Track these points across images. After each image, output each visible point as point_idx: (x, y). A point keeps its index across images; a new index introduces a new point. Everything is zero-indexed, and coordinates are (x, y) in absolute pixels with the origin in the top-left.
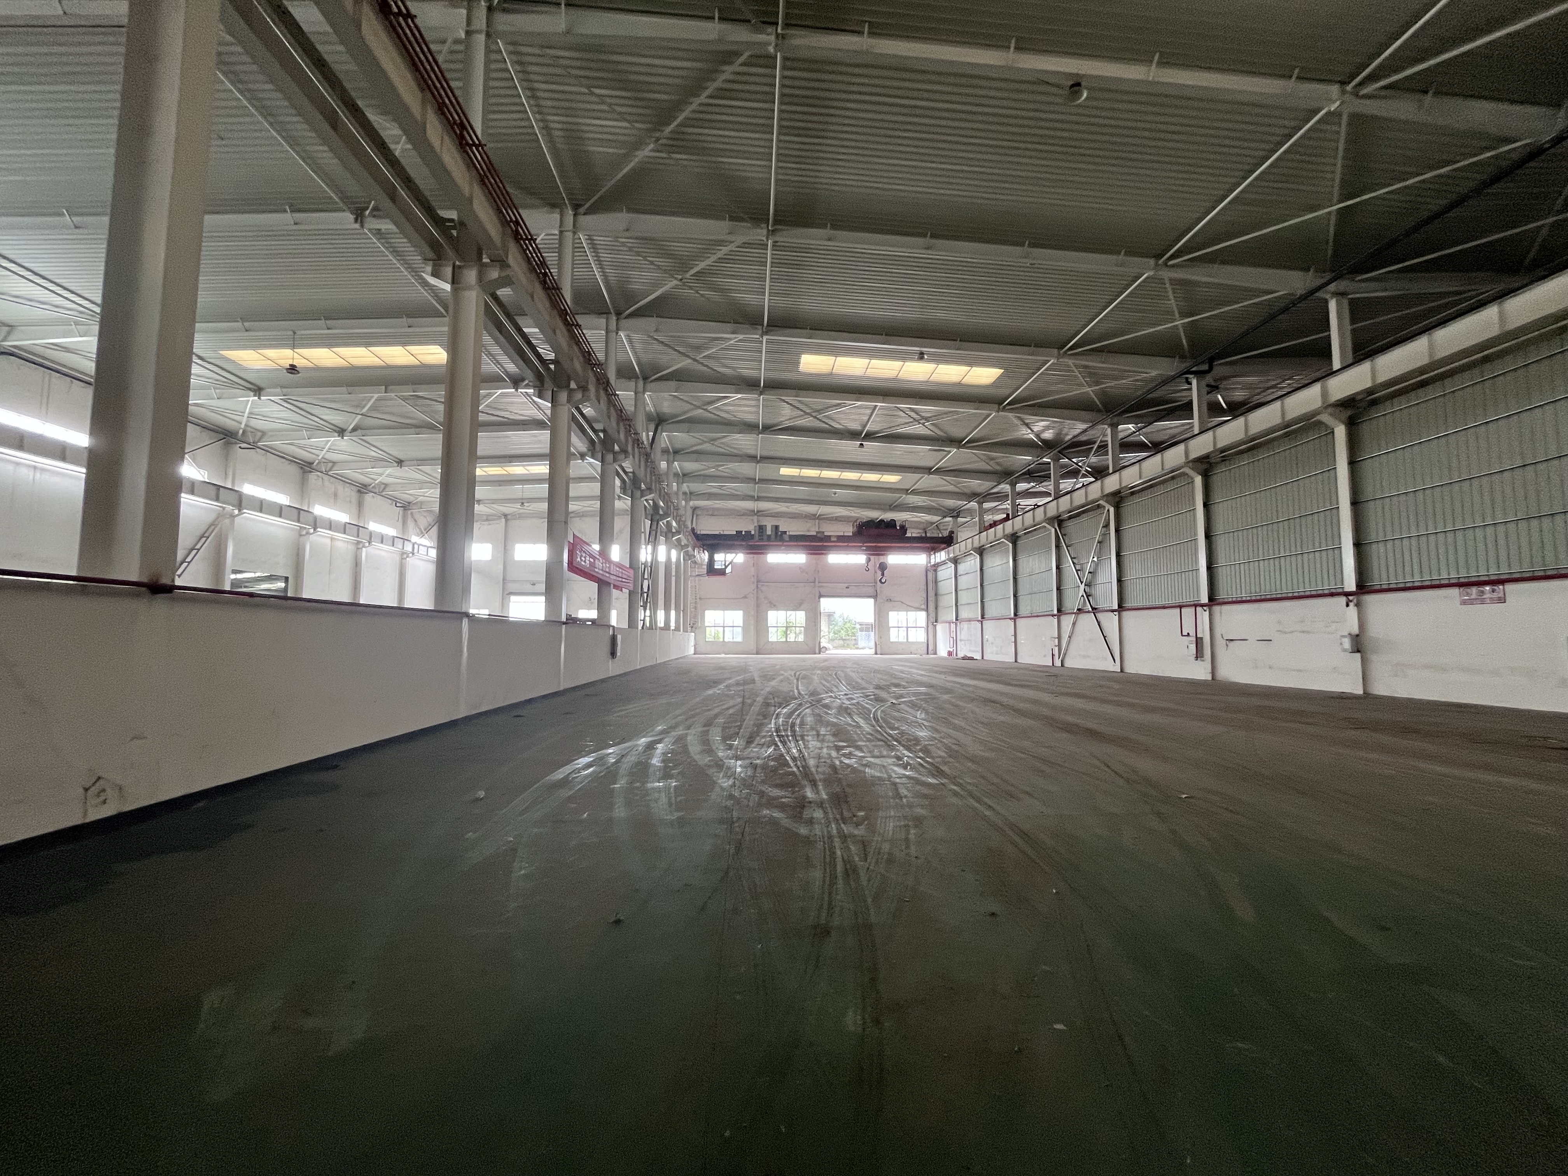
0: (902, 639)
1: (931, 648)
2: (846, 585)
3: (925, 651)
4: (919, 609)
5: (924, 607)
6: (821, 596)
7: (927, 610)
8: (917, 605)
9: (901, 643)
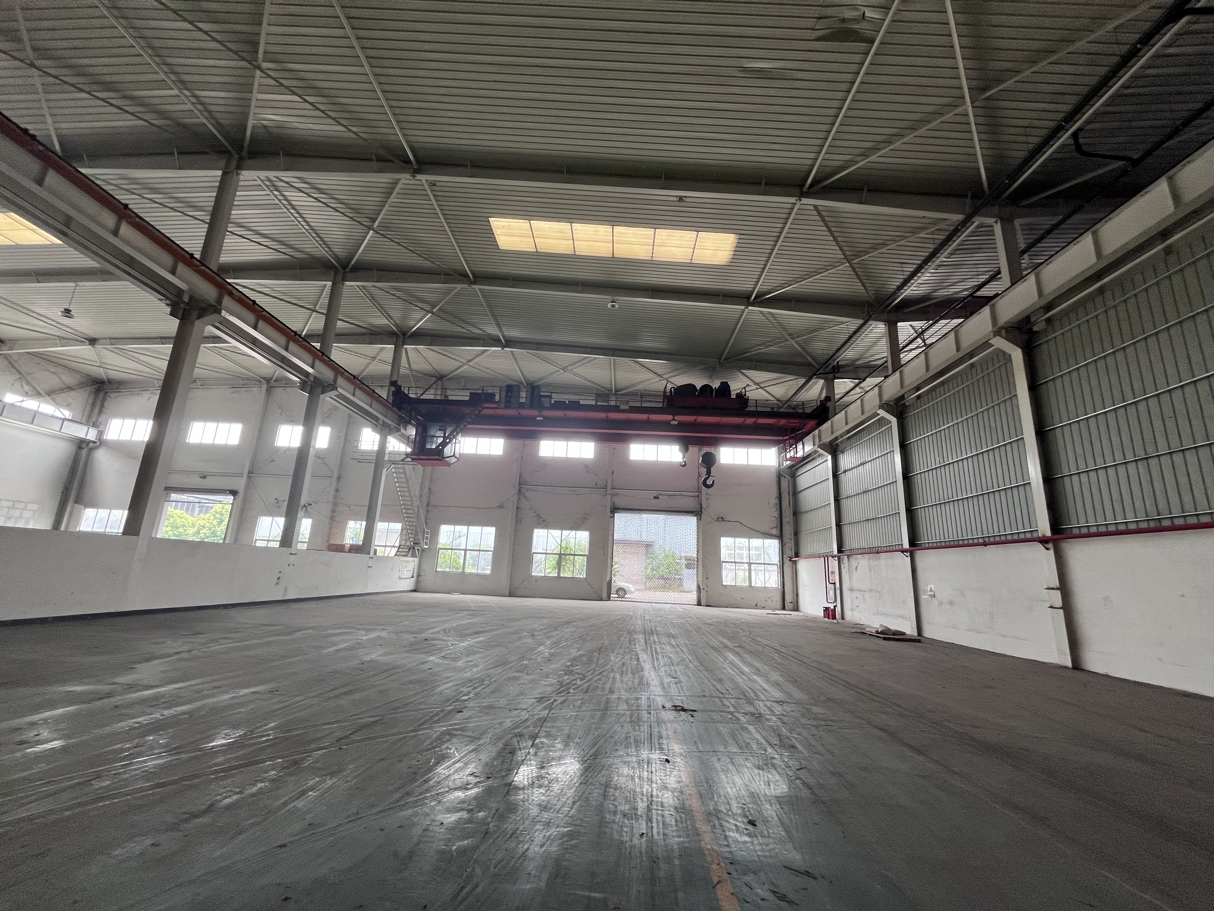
0: (742, 582)
1: (789, 598)
2: (655, 493)
3: (779, 604)
4: (767, 535)
5: (775, 532)
6: (615, 509)
7: (780, 537)
8: (766, 529)
9: (741, 589)
